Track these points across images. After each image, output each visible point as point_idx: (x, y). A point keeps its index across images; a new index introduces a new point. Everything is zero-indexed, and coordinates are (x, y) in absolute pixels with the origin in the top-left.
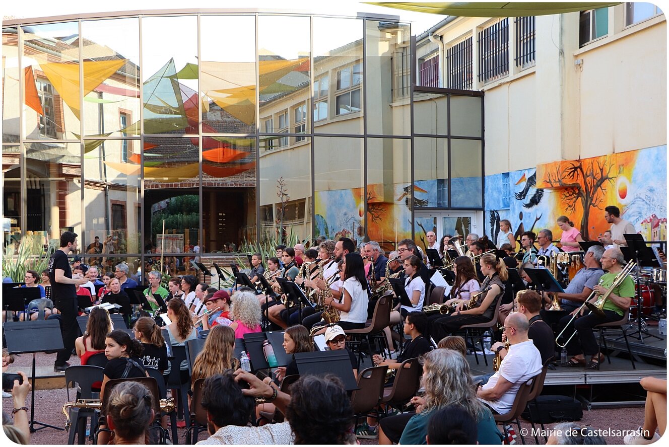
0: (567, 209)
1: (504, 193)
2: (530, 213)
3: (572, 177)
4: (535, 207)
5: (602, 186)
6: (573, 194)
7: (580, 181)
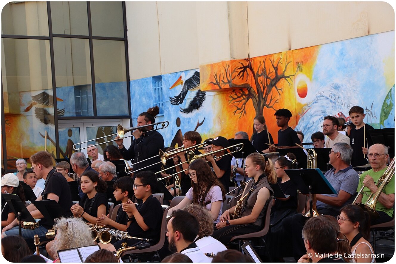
0: (235, 112)
1: (156, 98)
2: (190, 119)
3: (242, 78)
4: (195, 112)
5: (277, 85)
6: (242, 95)
7: (250, 81)
